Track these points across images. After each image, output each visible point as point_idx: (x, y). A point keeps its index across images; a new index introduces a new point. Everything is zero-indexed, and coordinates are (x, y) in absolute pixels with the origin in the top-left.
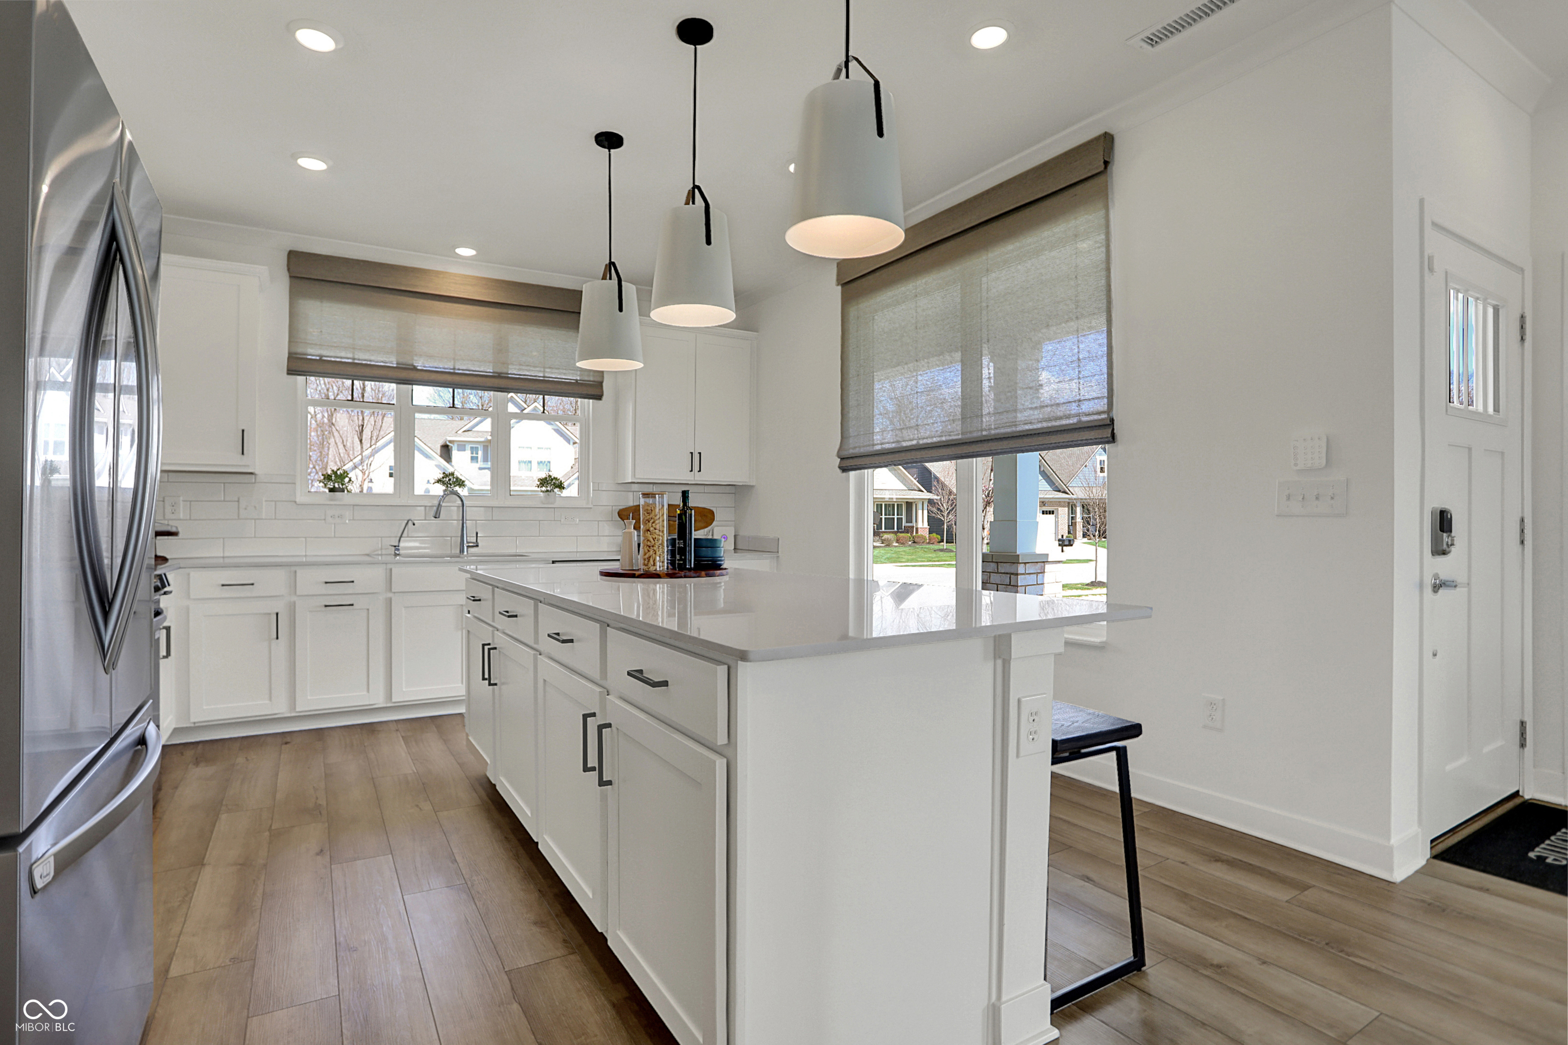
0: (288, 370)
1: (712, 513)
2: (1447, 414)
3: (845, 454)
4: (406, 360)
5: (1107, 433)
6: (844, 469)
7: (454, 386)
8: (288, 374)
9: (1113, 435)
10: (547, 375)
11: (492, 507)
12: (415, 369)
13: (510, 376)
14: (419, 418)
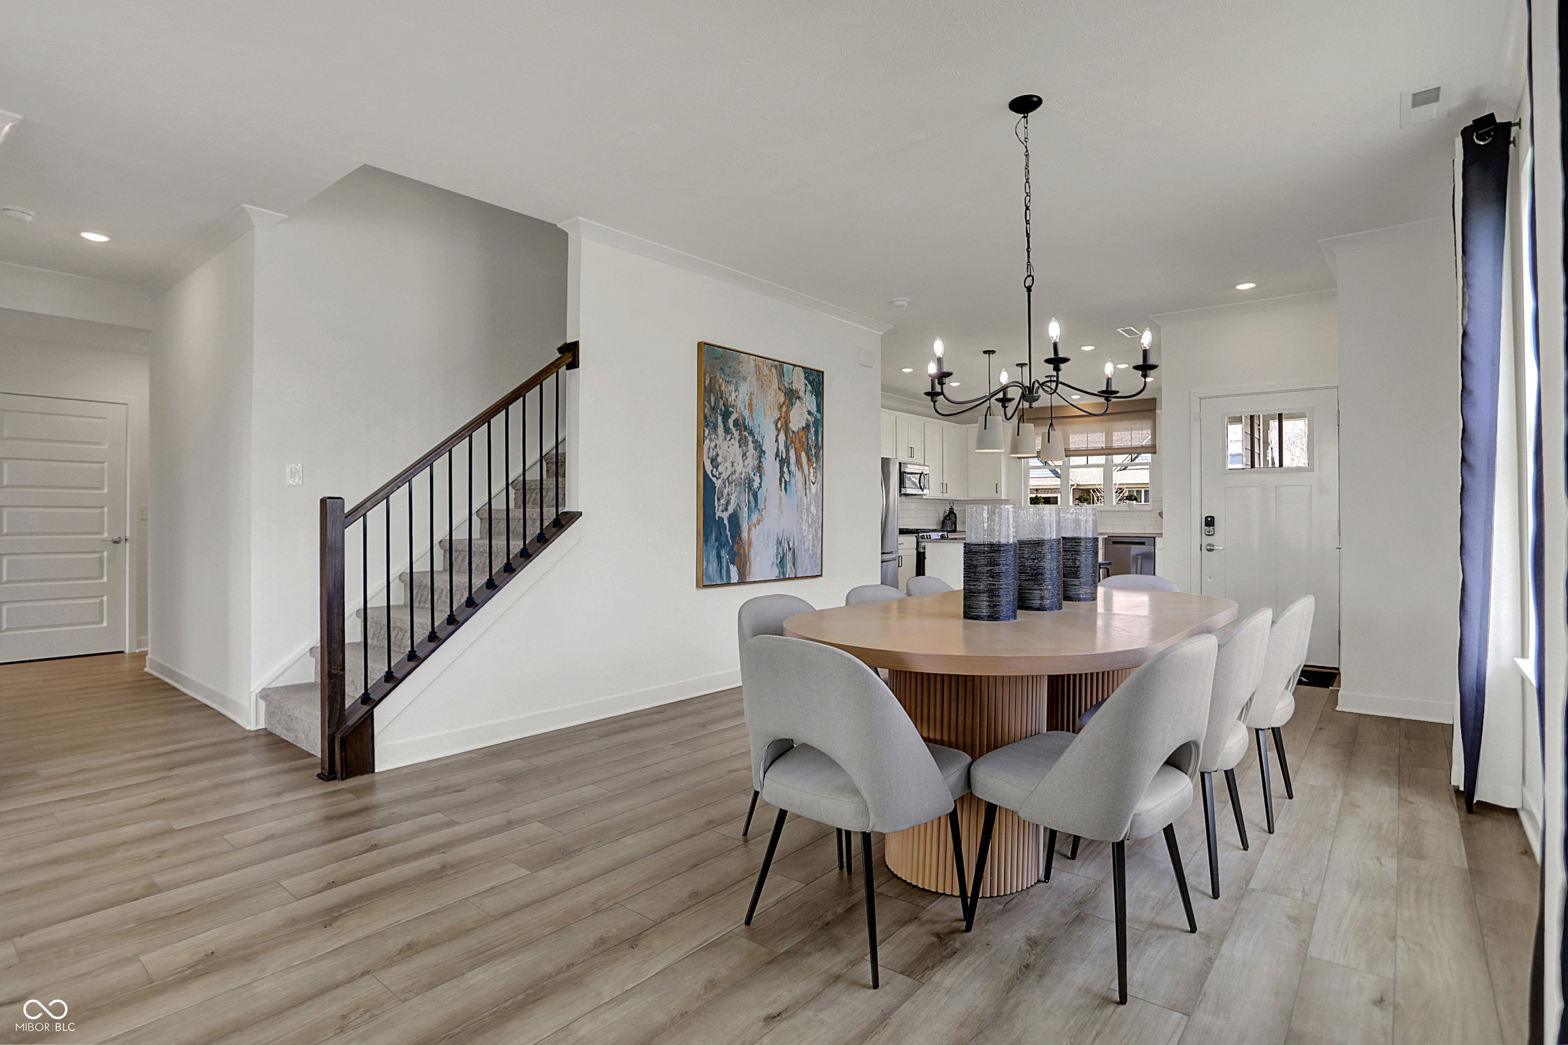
7: (1086, 455)
14: (1071, 470)
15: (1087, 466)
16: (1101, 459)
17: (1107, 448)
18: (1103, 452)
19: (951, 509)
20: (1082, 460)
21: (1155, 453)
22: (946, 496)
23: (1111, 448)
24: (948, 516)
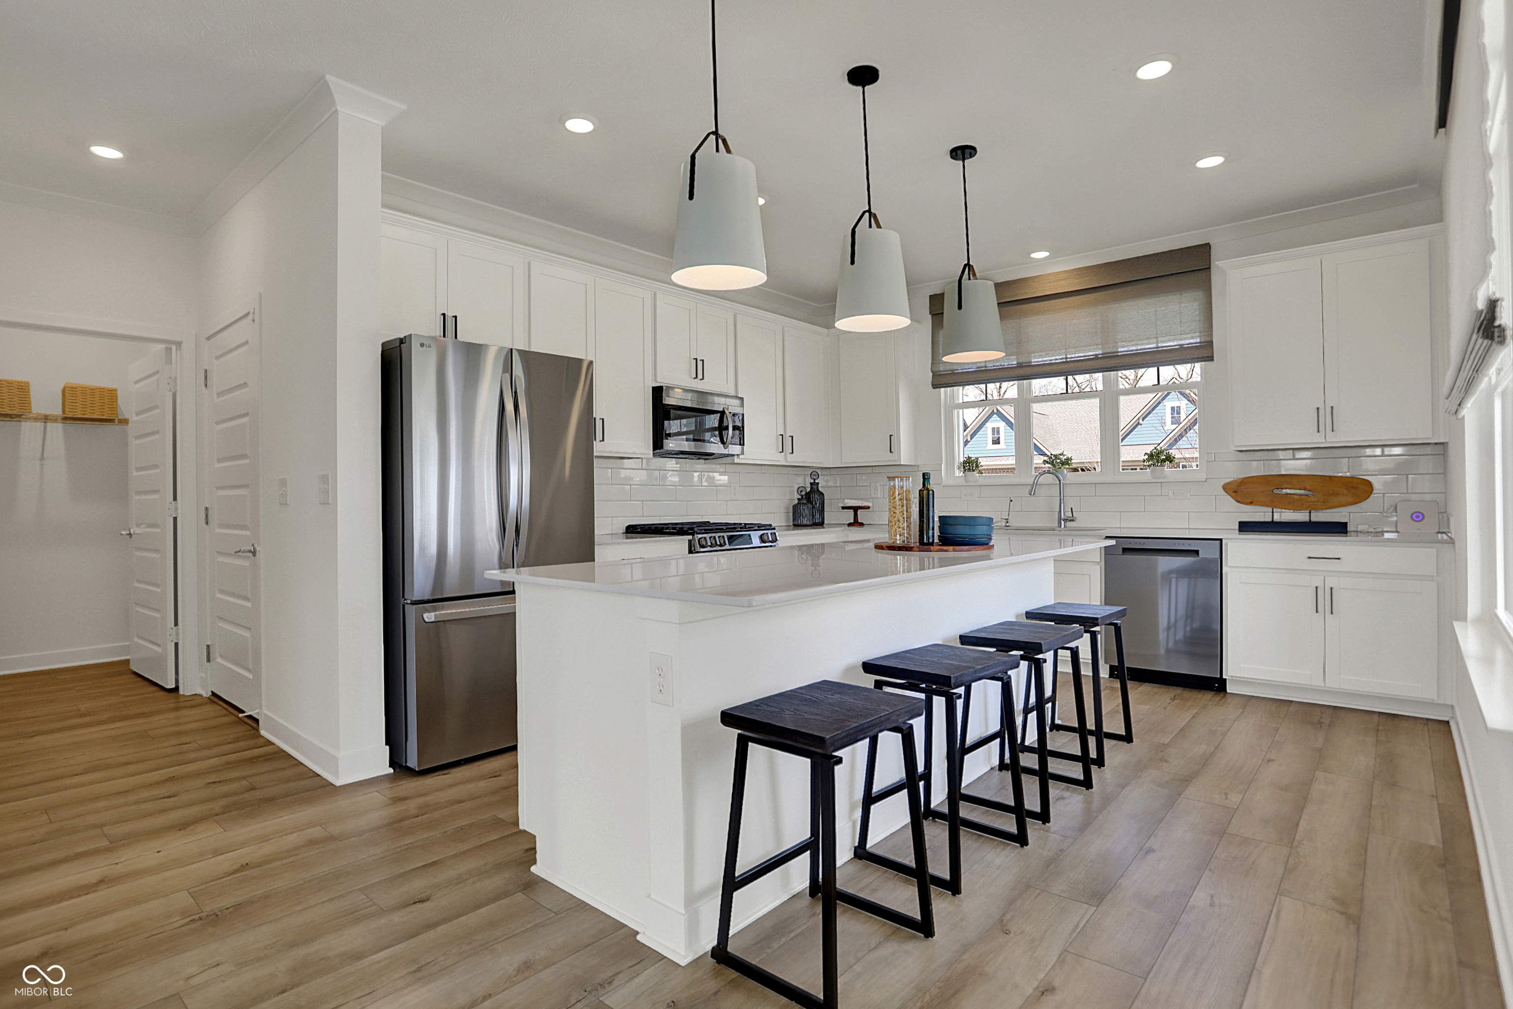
0: (932, 386)
1: (1370, 485)
4: (1023, 359)
7: (1065, 374)
8: (934, 388)
10: (1160, 345)
11: (1095, 484)
12: (1030, 366)
13: (1119, 354)
14: (1036, 407)
15: (1066, 395)
16: (1097, 381)
17: (1106, 356)
18: (1098, 364)
19: (814, 485)
20: (1057, 384)
21: (1211, 358)
22: (792, 460)
23: (1114, 356)
24: (808, 495)
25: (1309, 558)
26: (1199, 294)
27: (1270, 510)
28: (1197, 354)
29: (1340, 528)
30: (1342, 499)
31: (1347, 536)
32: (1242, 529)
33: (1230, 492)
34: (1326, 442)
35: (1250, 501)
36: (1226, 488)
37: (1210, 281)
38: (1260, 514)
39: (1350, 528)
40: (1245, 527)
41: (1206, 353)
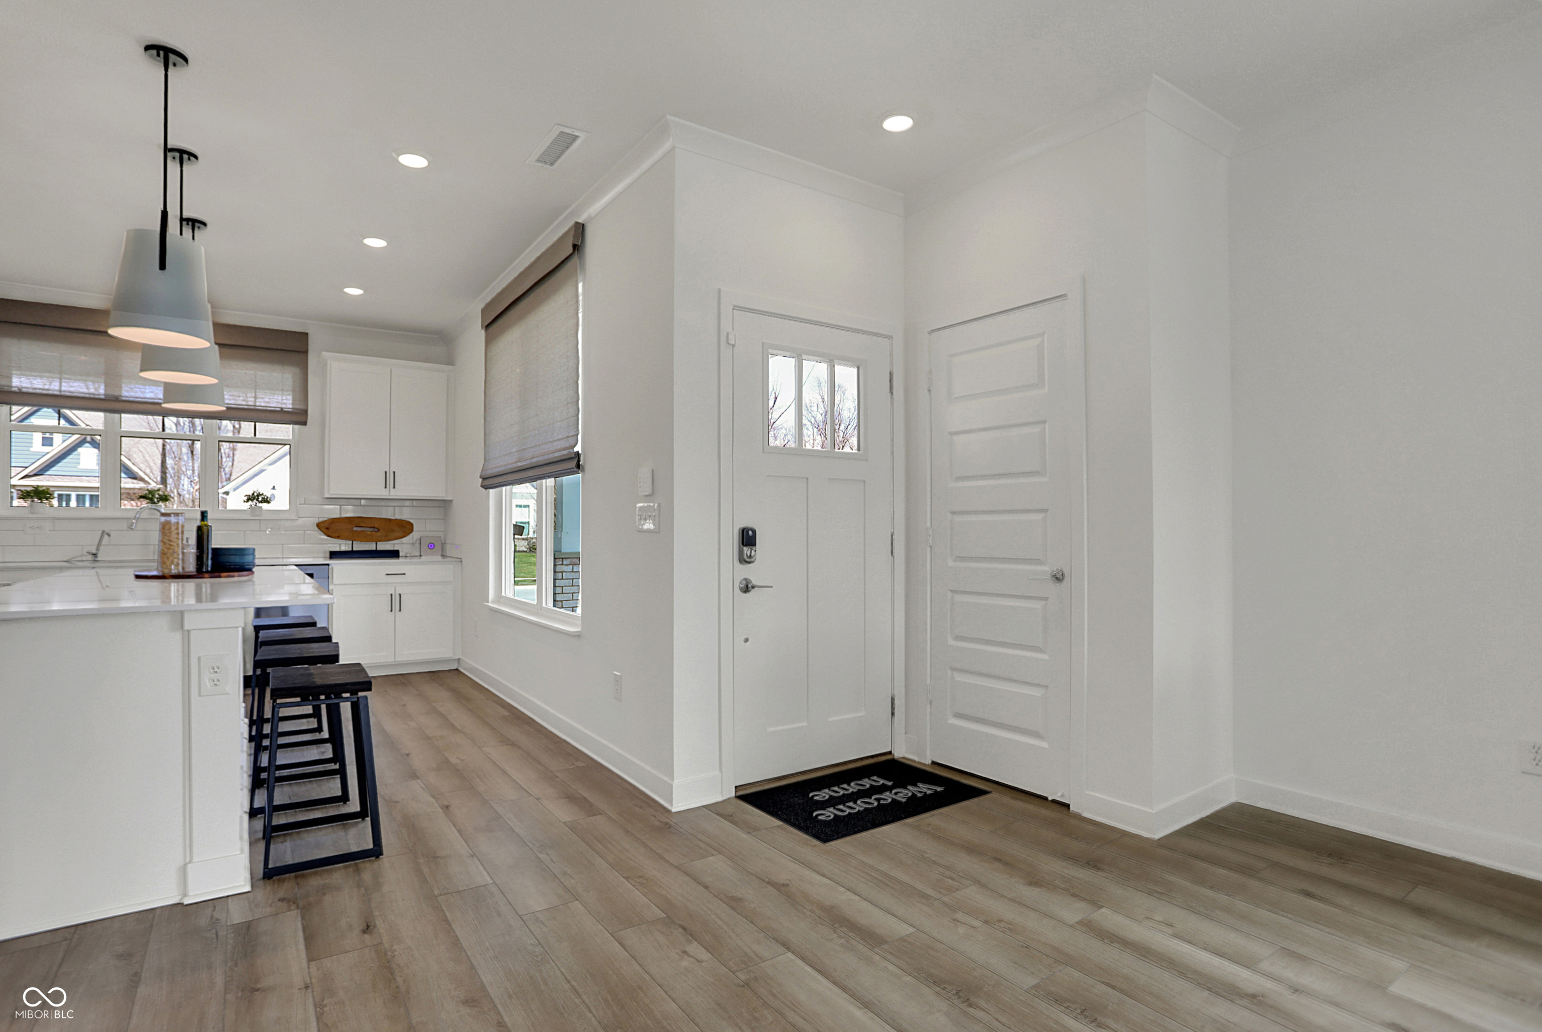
1: (412, 525)
2: (763, 452)
3: (489, 472)
4: (113, 392)
5: (574, 463)
6: (486, 487)
7: (164, 414)
9: (578, 466)
21: (304, 423)
25: (387, 574)
26: (296, 370)
27: (351, 542)
28: (295, 418)
29: (395, 554)
30: (396, 534)
31: (399, 559)
32: (332, 556)
33: (323, 529)
34: (389, 495)
35: (337, 535)
36: (319, 525)
37: (307, 362)
38: (345, 546)
39: (401, 554)
40: (334, 555)
41: (301, 419)
